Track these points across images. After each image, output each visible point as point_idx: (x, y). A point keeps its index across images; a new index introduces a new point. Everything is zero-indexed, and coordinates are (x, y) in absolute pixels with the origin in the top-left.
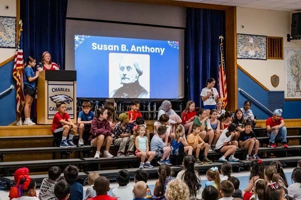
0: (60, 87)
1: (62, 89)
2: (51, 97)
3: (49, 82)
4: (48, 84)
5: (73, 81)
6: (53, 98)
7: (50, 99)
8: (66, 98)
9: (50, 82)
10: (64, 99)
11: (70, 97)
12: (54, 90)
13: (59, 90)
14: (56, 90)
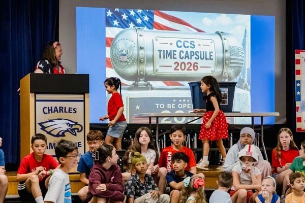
0: (58, 105)
1: (61, 109)
2: (40, 124)
3: (37, 96)
4: (36, 101)
5: (84, 94)
6: (45, 125)
7: (39, 127)
8: (69, 125)
9: (39, 97)
10: (66, 127)
11: (76, 123)
12: (46, 111)
13: (56, 110)
14: (50, 110)
